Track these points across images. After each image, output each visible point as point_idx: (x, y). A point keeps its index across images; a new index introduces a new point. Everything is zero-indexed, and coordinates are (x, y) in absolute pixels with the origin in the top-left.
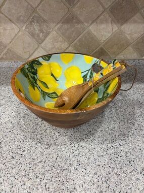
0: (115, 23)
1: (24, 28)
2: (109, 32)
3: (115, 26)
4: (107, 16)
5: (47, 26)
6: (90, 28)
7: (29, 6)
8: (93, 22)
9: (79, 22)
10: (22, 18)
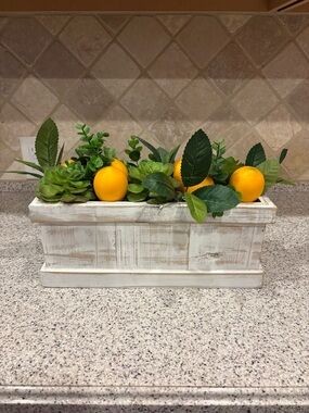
0: (298, 121)
1: (150, 128)
2: (287, 135)
3: (297, 125)
4: (285, 110)
5: (187, 126)
6: (257, 128)
7: (164, 96)
8: (261, 119)
9: (238, 118)
10: (149, 113)
